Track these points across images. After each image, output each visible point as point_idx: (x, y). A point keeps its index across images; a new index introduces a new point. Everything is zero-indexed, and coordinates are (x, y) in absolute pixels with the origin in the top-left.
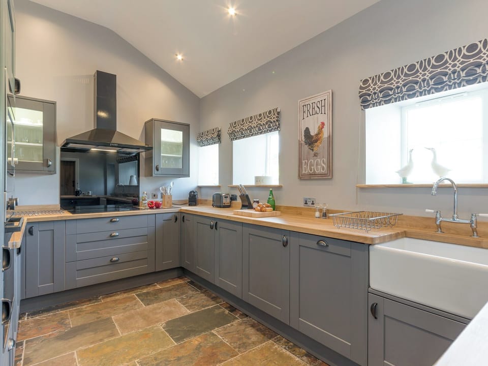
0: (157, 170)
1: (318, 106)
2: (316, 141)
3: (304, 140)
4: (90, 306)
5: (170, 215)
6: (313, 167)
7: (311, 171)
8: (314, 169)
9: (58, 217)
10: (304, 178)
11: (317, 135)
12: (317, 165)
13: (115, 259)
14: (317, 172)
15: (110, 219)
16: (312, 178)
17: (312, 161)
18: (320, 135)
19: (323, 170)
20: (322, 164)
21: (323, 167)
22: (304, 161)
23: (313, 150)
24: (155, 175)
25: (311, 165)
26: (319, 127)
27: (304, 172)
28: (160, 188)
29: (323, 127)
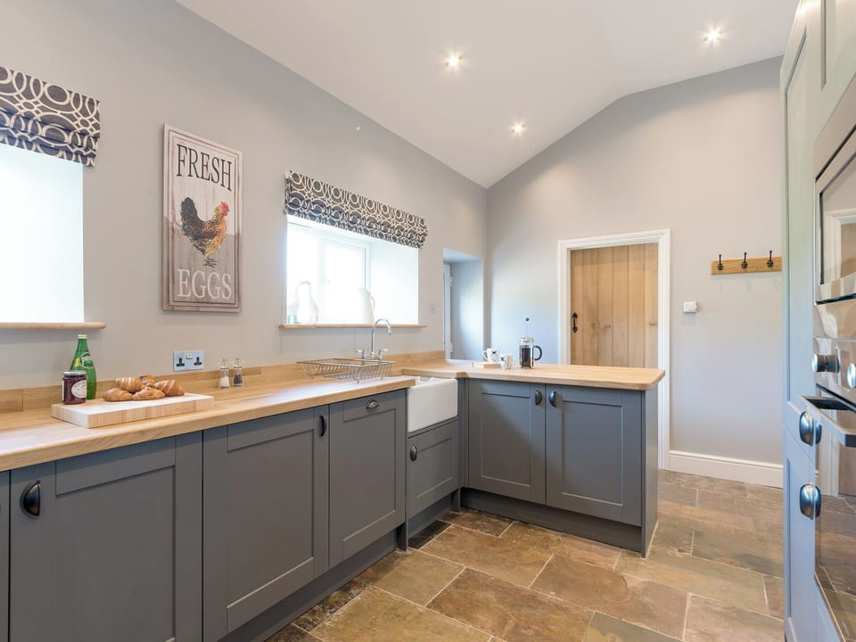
1: (216, 167)
2: (212, 235)
3: (181, 223)
6: (203, 287)
7: (199, 293)
8: (206, 291)
10: (181, 309)
11: (213, 223)
12: (213, 283)
14: (213, 297)
16: (201, 309)
17: (203, 274)
18: (220, 227)
19: (227, 295)
20: (224, 282)
21: (226, 290)
22: (181, 271)
23: (203, 251)
25: (199, 282)
26: (217, 209)
27: (181, 295)
29: (225, 213)
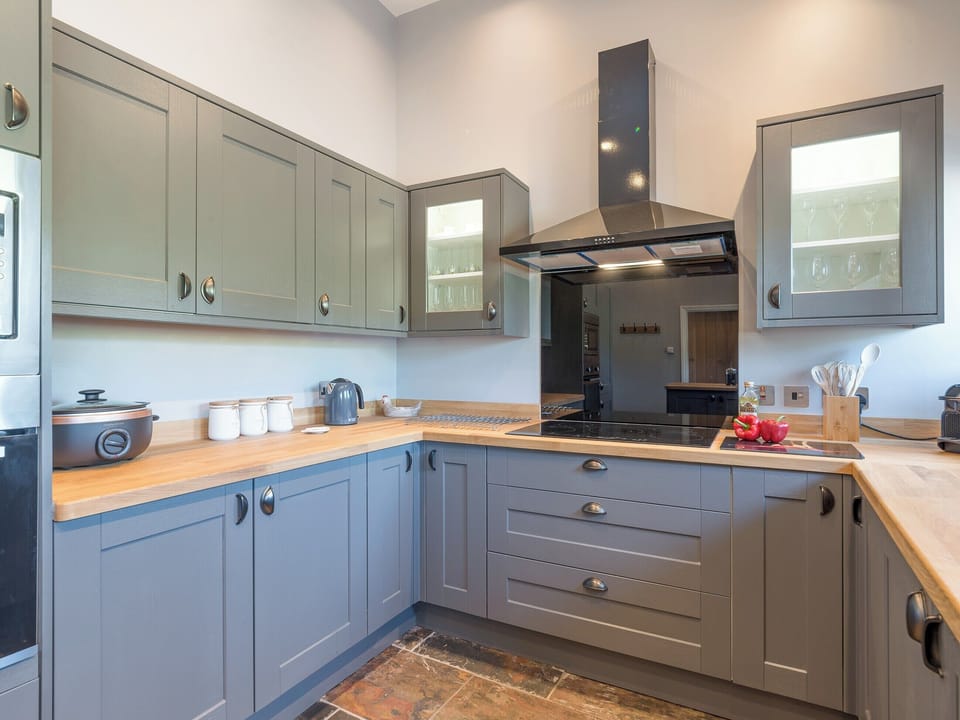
0: (775, 303)
4: (517, 694)
5: (801, 480)
9: (470, 437)
13: (597, 583)
15: (581, 461)
24: (766, 324)
28: (814, 371)
